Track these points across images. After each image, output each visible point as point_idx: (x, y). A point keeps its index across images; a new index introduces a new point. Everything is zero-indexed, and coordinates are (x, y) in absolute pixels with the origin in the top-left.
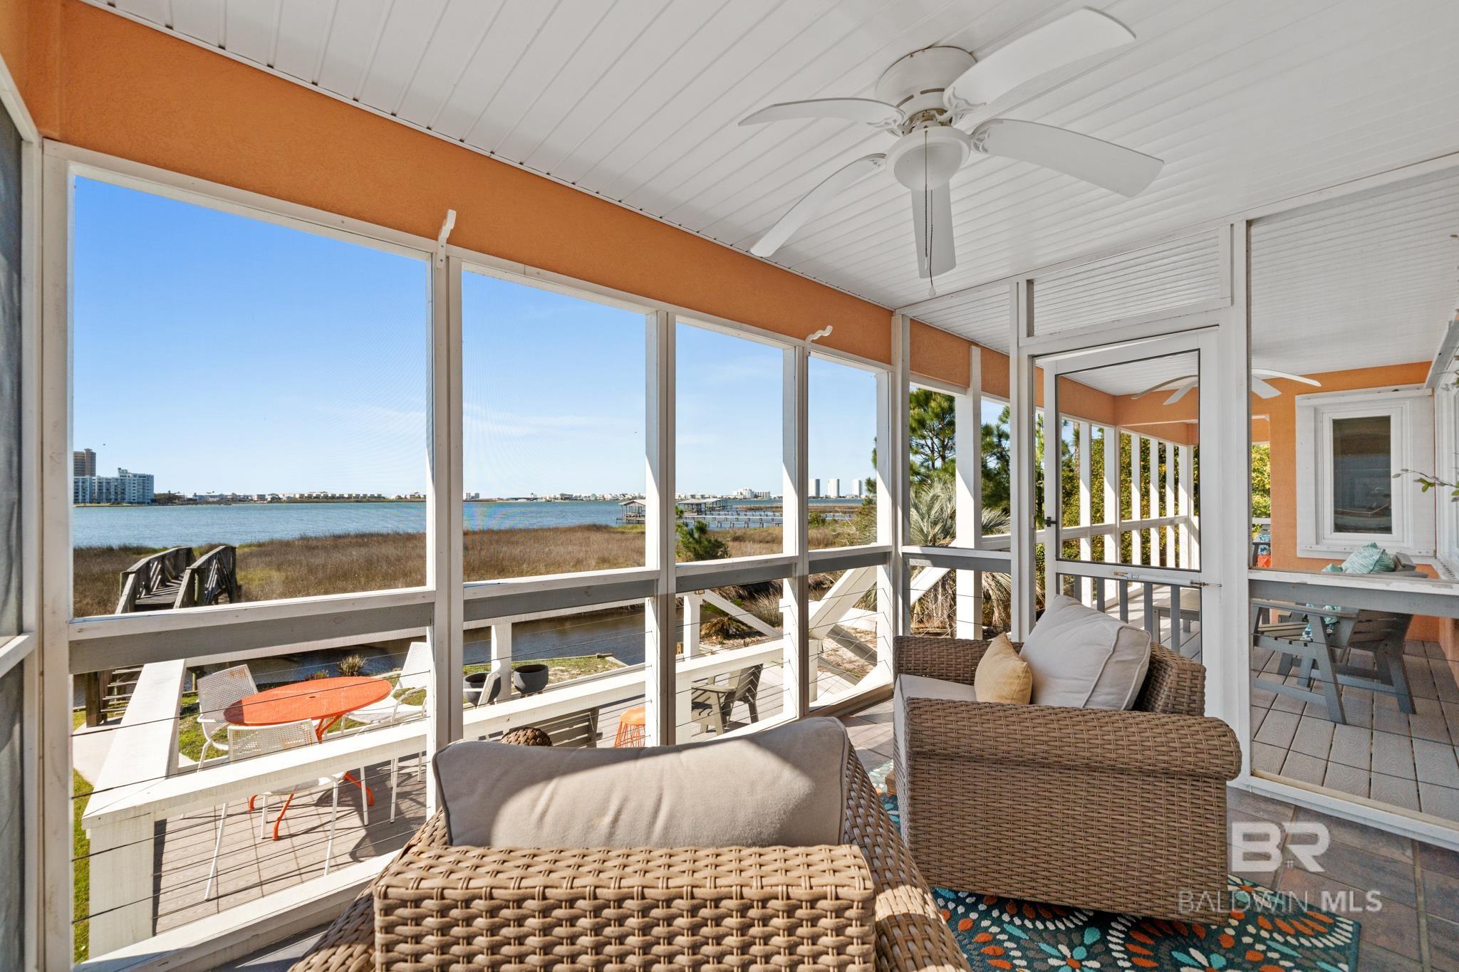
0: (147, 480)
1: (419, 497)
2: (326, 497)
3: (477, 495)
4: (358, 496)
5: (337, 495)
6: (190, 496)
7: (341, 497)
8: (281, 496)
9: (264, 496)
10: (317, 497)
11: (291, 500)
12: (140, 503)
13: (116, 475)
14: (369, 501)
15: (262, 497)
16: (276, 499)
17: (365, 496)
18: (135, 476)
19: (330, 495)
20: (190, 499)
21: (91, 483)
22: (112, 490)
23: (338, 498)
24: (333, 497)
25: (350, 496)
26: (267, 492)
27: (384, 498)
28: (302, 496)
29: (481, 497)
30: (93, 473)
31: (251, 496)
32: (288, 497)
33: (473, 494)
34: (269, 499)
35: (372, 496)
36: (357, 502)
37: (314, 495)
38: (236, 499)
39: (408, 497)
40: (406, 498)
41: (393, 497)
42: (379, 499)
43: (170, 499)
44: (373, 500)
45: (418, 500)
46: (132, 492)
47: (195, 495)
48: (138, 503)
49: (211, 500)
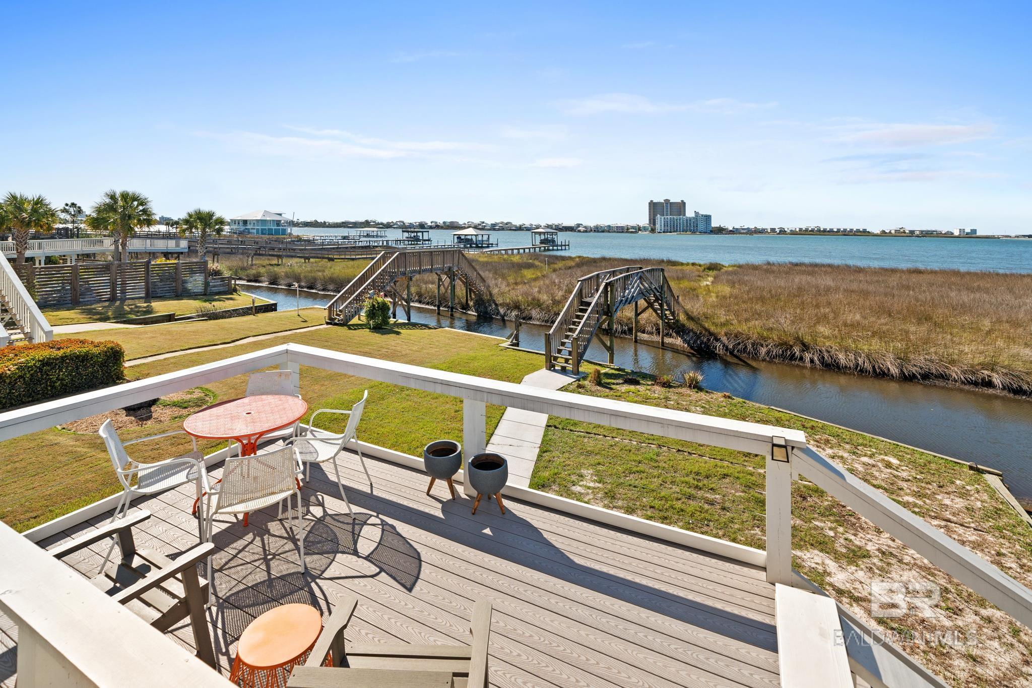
0: (708, 218)
1: (904, 232)
2: (819, 231)
3: (974, 231)
4: (845, 230)
5: (828, 229)
6: (731, 229)
7: (831, 231)
8: (786, 230)
9: (775, 229)
10: (812, 230)
11: (793, 233)
12: (705, 233)
13: (693, 215)
14: (855, 235)
15: (773, 230)
16: (782, 232)
17: (851, 230)
18: (702, 216)
19: (822, 229)
20: (731, 231)
21: (683, 220)
22: (692, 224)
23: (828, 231)
24: (825, 231)
25: (839, 230)
26: (777, 227)
27: (869, 232)
28: (801, 229)
29: (979, 233)
30: (685, 215)
31: (767, 229)
32: (791, 231)
33: (968, 230)
34: (778, 232)
35: (858, 231)
36: (845, 235)
37: (810, 229)
38: (757, 231)
39: (893, 232)
40: (890, 232)
41: (877, 231)
42: (865, 233)
43: (720, 231)
44: (859, 234)
45: (903, 234)
46: (701, 226)
47: (734, 228)
48: (704, 232)
49: (742, 231)
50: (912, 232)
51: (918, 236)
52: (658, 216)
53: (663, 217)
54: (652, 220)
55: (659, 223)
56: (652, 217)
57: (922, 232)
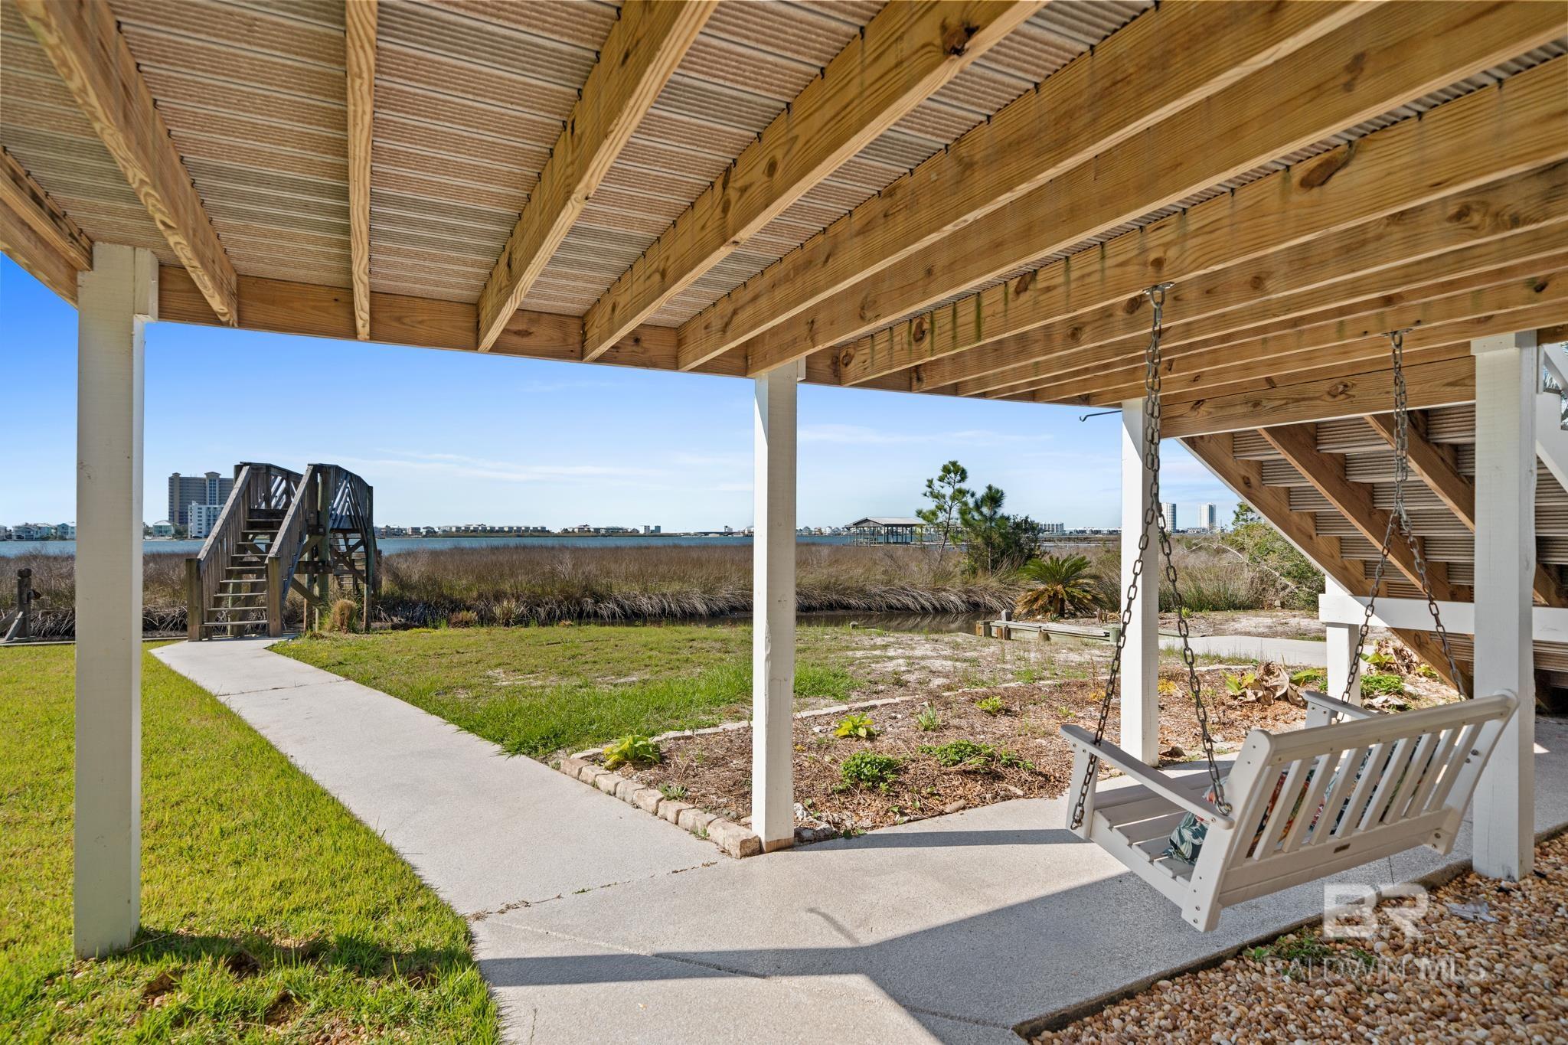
1: (589, 531)
2: (484, 530)
3: (658, 528)
4: (519, 529)
5: (497, 528)
7: (501, 530)
8: (437, 530)
9: (419, 529)
10: (475, 530)
11: (448, 534)
14: (531, 536)
15: (416, 530)
16: (431, 533)
17: (527, 529)
19: (488, 528)
23: (497, 531)
24: (492, 530)
25: (511, 529)
26: (422, 525)
27: (548, 531)
28: (458, 529)
29: (663, 531)
31: (405, 529)
32: (444, 531)
33: (652, 528)
34: (424, 533)
35: (535, 529)
36: (519, 536)
37: (472, 528)
39: (576, 530)
40: (573, 531)
42: (543, 533)
44: (536, 534)
50: (597, 530)
51: (603, 536)
52: (194, 504)
53: (204, 507)
54: (177, 515)
55: (195, 518)
56: (177, 508)
57: (607, 529)
